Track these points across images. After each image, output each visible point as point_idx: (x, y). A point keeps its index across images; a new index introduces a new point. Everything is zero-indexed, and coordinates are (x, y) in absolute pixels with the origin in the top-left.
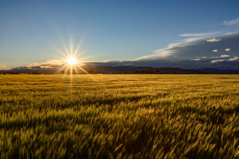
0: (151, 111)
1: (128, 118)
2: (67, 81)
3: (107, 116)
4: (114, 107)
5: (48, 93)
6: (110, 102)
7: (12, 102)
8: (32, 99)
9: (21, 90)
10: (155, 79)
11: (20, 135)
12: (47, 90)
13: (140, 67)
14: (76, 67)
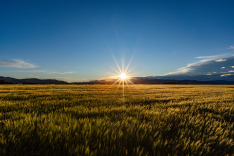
0: (177, 110)
1: (161, 115)
2: (121, 89)
3: (147, 112)
4: (152, 106)
5: (110, 96)
6: (149, 103)
7: (90, 101)
8: (101, 100)
9: (95, 94)
10: (178, 88)
11: (96, 122)
12: (109, 94)
13: (167, 80)
14: (126, 80)
